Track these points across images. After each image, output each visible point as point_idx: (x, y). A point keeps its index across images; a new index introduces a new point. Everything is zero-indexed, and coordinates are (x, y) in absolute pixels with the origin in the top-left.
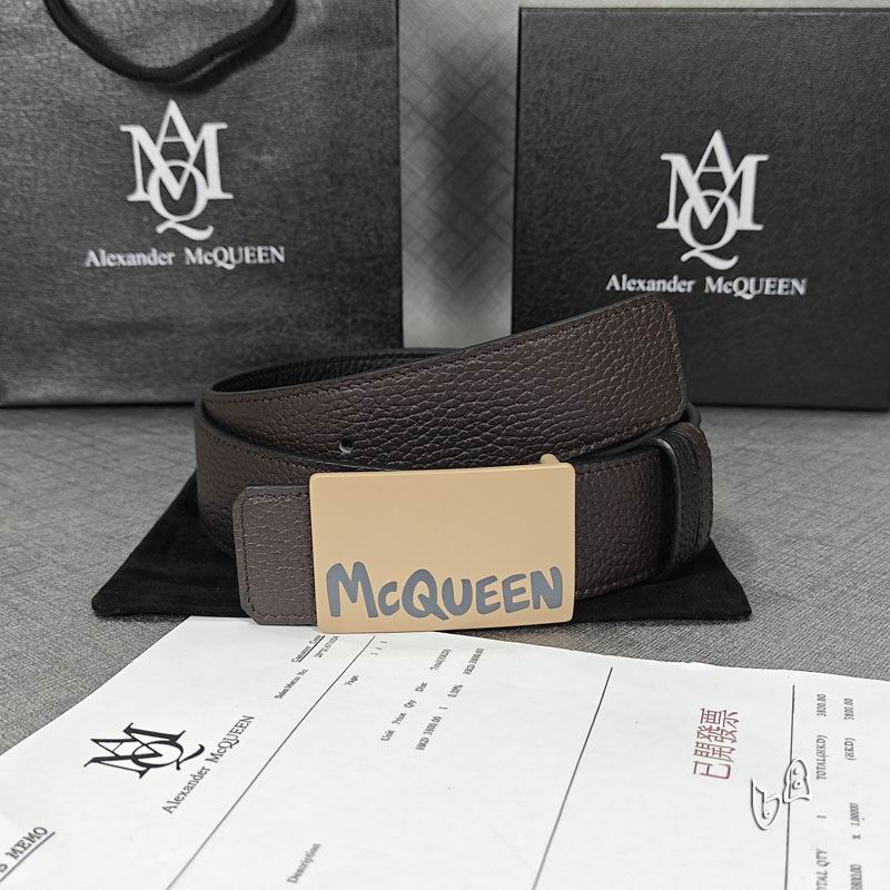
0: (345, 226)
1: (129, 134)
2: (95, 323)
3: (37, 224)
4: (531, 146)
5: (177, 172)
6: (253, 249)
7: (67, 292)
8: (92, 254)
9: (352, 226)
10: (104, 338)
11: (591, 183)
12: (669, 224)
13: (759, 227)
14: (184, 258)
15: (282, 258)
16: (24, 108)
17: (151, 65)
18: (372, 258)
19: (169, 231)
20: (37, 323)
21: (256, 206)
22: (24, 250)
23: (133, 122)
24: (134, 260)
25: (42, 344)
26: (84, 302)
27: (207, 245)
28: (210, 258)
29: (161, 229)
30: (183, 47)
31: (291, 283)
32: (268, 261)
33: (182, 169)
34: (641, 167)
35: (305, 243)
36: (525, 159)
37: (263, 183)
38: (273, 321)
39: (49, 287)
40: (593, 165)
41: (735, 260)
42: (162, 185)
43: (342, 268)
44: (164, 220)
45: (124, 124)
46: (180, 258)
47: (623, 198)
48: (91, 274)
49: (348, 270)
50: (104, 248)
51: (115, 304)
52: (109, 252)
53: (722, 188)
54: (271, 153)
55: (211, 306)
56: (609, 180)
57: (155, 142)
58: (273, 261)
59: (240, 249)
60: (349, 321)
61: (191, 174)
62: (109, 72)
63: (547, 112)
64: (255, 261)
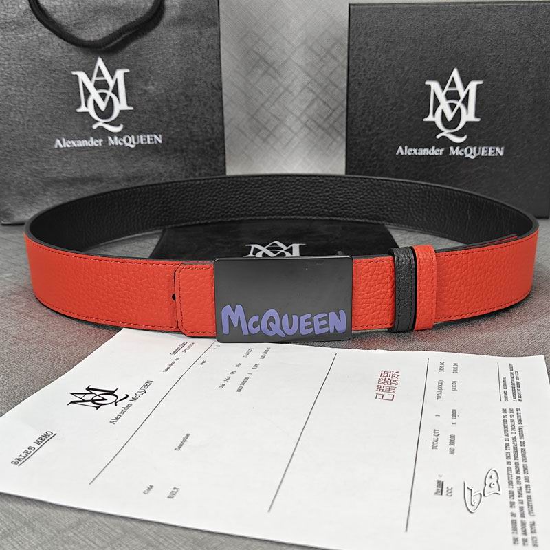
0: (194, 123)
1: (77, 76)
2: (61, 178)
3: (28, 125)
4: (355, 78)
5: (103, 96)
6: (145, 136)
7: (45, 162)
8: (58, 141)
9: (197, 123)
10: (66, 186)
11: (388, 97)
12: (430, 118)
13: (478, 120)
14: (108, 142)
15: (160, 141)
16: (19, 63)
17: (87, 39)
18: (208, 140)
19: (99, 127)
20: (29, 178)
21: (146, 113)
22: (22, 140)
23: (78, 70)
24: (81, 143)
25: (33, 190)
26: (54, 167)
27: (120, 135)
28: (122, 142)
29: (95, 127)
30: (105, 29)
31: (166, 154)
32: (153, 143)
33: (106, 94)
34: (415, 88)
35: (172, 132)
36: (352, 85)
37: (149, 101)
38: (156, 175)
39: (35, 159)
40: (389, 88)
41: (465, 137)
42: (95, 103)
43: (192, 145)
44: (97, 121)
45: (74, 70)
46: (106, 142)
47: (405, 105)
48: (58, 152)
49: (196, 147)
50: (64, 137)
51: (72, 168)
52: (67, 139)
53: (458, 99)
54: (153, 84)
55: (123, 168)
56: (397, 96)
57: (91, 80)
58: (156, 142)
59: (138, 137)
60: (197, 174)
61: (110, 97)
62: (65, 43)
63: (364, 59)
64: (146, 143)
